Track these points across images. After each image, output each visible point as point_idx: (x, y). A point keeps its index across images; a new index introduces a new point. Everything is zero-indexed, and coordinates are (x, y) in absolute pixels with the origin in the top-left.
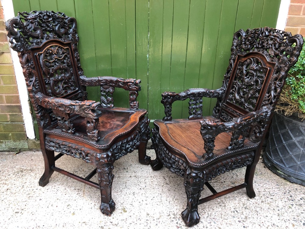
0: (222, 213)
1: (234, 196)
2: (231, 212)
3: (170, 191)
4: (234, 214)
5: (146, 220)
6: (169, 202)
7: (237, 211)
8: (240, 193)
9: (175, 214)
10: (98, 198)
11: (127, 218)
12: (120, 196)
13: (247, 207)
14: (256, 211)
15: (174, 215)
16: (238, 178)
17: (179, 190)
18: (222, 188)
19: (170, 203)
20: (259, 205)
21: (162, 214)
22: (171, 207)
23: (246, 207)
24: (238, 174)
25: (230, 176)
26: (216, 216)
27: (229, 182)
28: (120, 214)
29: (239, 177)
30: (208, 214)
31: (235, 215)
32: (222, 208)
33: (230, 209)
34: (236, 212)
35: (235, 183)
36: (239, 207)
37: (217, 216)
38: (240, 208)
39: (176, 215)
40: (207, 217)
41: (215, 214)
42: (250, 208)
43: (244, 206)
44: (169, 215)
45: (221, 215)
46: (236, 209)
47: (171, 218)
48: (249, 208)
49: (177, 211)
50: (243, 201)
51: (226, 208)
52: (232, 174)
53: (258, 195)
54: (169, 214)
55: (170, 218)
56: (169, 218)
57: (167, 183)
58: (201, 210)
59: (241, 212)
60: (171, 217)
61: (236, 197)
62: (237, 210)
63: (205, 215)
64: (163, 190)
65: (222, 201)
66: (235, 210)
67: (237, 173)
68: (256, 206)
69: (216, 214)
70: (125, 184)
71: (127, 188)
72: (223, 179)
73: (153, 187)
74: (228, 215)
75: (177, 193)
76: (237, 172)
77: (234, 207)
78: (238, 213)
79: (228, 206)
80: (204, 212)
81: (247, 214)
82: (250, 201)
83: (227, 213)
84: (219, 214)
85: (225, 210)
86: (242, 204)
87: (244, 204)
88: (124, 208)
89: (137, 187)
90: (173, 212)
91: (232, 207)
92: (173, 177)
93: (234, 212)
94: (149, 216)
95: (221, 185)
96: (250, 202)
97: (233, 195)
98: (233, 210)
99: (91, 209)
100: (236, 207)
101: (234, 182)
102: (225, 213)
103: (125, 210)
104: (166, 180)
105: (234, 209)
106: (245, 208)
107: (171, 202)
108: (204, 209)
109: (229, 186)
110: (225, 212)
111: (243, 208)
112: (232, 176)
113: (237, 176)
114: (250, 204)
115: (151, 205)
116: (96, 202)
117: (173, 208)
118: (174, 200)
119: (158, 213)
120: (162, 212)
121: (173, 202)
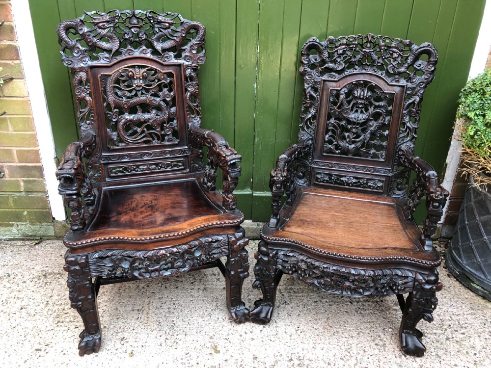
0: (381, 358)
2: (396, 357)
3: (290, 315)
4: (400, 360)
7: (405, 356)
9: (300, 358)
10: (172, 326)
11: (221, 364)
12: (208, 323)
14: (438, 355)
15: (300, 360)
17: (305, 314)
19: (292, 337)
20: (442, 345)
21: (279, 358)
22: (294, 344)
26: (369, 362)
28: (209, 357)
30: (357, 359)
31: (403, 362)
32: (379, 350)
33: (394, 352)
37: (372, 363)
39: (303, 360)
40: (356, 365)
41: (368, 360)
44: (291, 360)
45: (379, 362)
47: (295, 366)
51: (387, 349)
53: (439, 326)
54: (290, 358)
55: (293, 366)
56: (291, 365)
57: (285, 302)
58: (345, 351)
68: (437, 346)
74: (390, 362)
75: (302, 320)
80: (349, 354)
85: (385, 353)
88: (216, 344)
90: (297, 355)
92: (294, 290)
94: (258, 360)
99: (161, 345)
102: (386, 358)
103: (216, 350)
104: (283, 295)
108: (349, 351)
114: (428, 343)
115: (261, 340)
116: (167, 333)
117: (296, 347)
118: (299, 332)
119: (271, 356)
120: (279, 354)
121: (297, 336)
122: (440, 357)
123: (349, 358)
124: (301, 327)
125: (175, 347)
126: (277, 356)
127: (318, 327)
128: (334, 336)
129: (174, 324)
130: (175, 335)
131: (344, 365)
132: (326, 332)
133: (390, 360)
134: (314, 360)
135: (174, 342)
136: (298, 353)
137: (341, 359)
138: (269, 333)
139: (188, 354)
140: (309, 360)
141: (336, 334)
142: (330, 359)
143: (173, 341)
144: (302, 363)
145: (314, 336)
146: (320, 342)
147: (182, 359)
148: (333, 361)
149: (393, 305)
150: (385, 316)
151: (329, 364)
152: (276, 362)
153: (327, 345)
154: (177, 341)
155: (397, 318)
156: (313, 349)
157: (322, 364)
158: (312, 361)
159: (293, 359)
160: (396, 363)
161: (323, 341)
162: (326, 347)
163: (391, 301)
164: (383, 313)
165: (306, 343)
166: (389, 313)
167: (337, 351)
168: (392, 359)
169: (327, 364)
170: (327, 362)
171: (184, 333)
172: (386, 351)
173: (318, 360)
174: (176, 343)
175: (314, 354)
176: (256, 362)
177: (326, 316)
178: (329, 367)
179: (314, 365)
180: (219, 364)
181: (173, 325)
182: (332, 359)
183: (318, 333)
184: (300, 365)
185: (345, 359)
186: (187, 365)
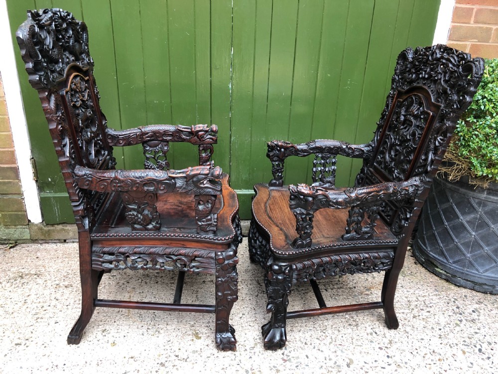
2: (368, 334)
4: (372, 337)
7: (376, 333)
10: (153, 317)
14: (406, 330)
16: (375, 281)
18: (350, 297)
20: (410, 322)
21: (258, 340)
27: (362, 288)
28: (191, 343)
29: (376, 279)
30: (331, 339)
32: (352, 329)
33: (365, 330)
34: (374, 334)
35: (372, 289)
40: (330, 343)
41: (341, 338)
45: (352, 339)
46: (374, 330)
53: (407, 306)
57: (263, 292)
58: (320, 332)
59: (383, 333)
62: (377, 330)
64: (257, 302)
68: (405, 323)
69: (344, 338)
80: (324, 334)
81: (392, 337)
83: (361, 335)
88: (197, 332)
91: (368, 326)
93: (371, 334)
95: (349, 292)
98: (369, 331)
100: (374, 326)
101: (370, 288)
103: (198, 336)
104: (261, 286)
108: (324, 331)
109: (362, 294)
112: (366, 278)
116: (149, 324)
122: (408, 333)
123: (324, 338)
125: (157, 336)
129: (156, 315)
130: (157, 325)
133: (362, 337)
134: (292, 341)
137: (318, 339)
139: (170, 341)
142: (307, 340)
143: (155, 330)
147: (164, 346)
149: (365, 290)
150: (357, 300)
154: (158, 330)
162: (303, 329)
163: (363, 287)
166: (362, 298)
168: (364, 337)
170: (304, 342)
171: (165, 322)
172: (359, 329)
174: (157, 332)
180: (201, 349)
182: (309, 339)
186: (169, 351)
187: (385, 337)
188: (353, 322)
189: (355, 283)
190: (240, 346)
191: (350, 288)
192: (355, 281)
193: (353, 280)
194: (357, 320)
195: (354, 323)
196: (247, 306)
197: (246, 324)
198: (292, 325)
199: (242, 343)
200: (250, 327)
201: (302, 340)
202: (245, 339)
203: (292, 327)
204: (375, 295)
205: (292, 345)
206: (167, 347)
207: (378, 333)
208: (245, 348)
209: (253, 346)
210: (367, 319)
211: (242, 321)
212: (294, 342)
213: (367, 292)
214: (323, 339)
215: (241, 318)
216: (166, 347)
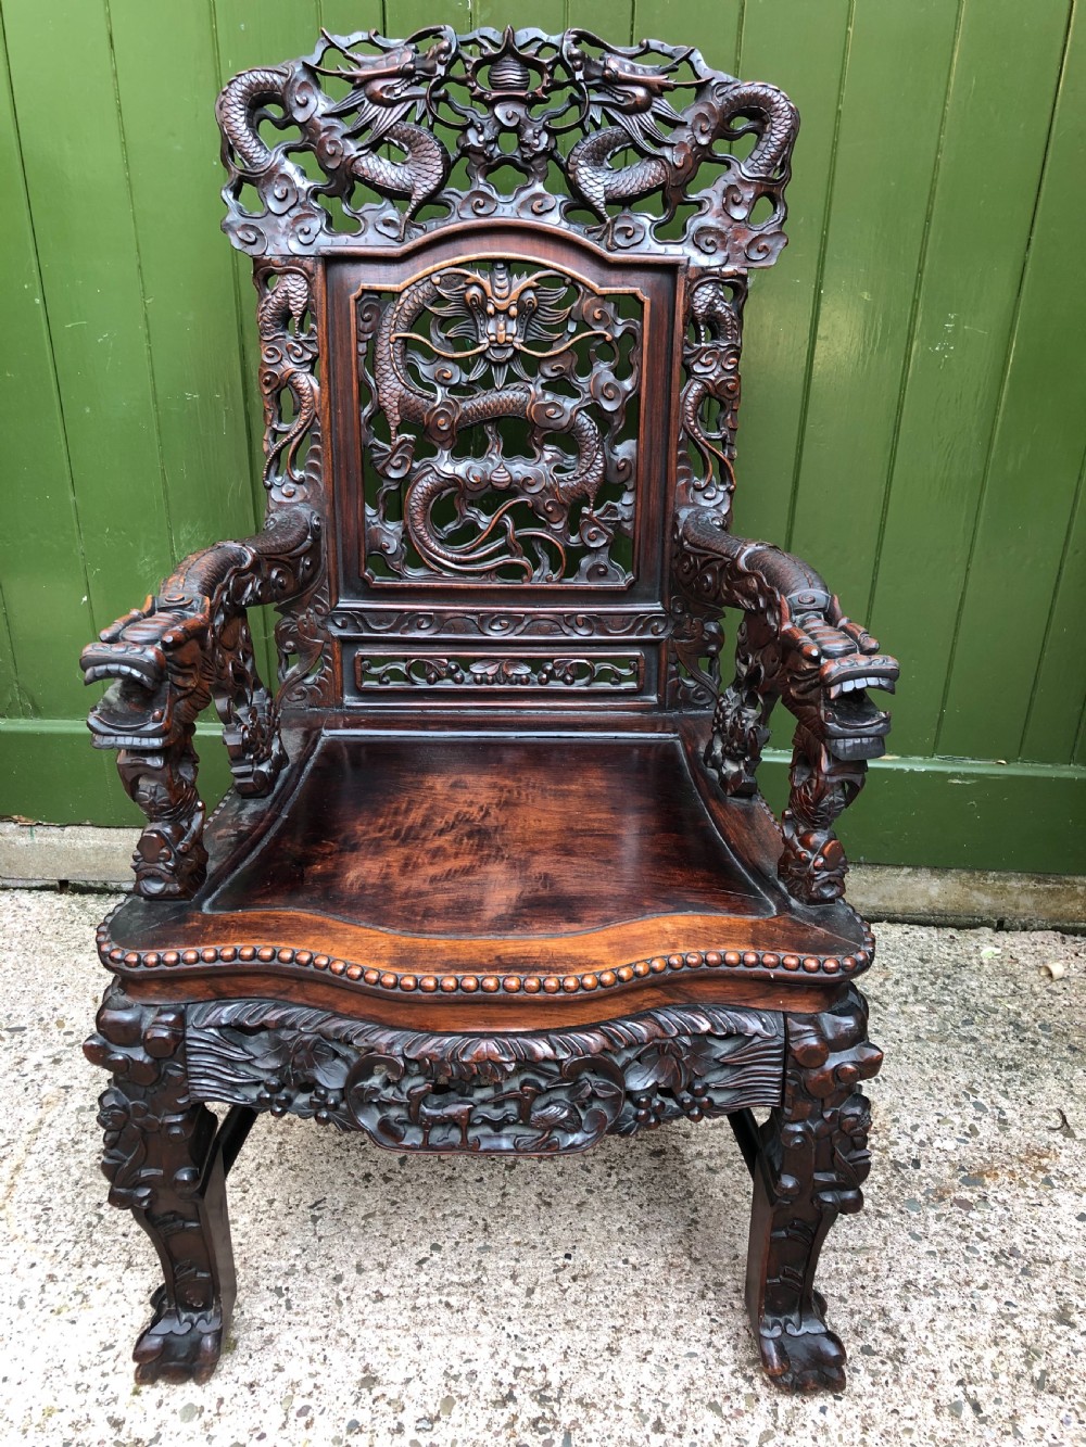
0: (874, 1411)
1: (968, 1284)
2: (938, 1411)
3: (549, 1204)
4: (955, 1425)
5: (344, 1426)
6: (530, 1292)
7: (977, 1408)
8: (1012, 1262)
9: (548, 1393)
10: (89, 1225)
11: (226, 1401)
13: (1053, 1377)
15: (543, 1400)
16: (1006, 1142)
17: (608, 1200)
18: (890, 1210)
19: (537, 1298)
21: (464, 1387)
22: (534, 1328)
23: (1044, 1373)
24: (1010, 1115)
25: (957, 1120)
26: (825, 1430)
27: (947, 1171)
29: (1013, 1131)
30: (775, 1413)
31: (961, 1436)
32: (874, 1374)
33: (932, 1387)
34: (967, 1410)
35: (987, 1181)
36: (995, 1376)
38: (1003, 1379)
39: (557, 1400)
41: (819, 1417)
42: (1069, 1383)
43: (1029, 1364)
44: (510, 1397)
45: (865, 1429)
46: (970, 1389)
47: (517, 1427)
48: (1060, 1384)
49: (565, 1369)
50: (1028, 1324)
51: (905, 1372)
52: (971, 1110)
54: (505, 1391)
55: (510, 1425)
56: (504, 1420)
58: (733, 1373)
59: (1006, 1411)
60: (515, 1417)
61: (985, 1287)
62: (981, 1392)
63: (748, 1417)
64: (504, 1195)
65: (884, 1313)
66: (962, 1397)
67: (1004, 1103)
70: (279, 1139)
71: (287, 1165)
72: (904, 1143)
73: (448, 1172)
74: (909, 1431)
75: (589, 1224)
76: (1005, 1094)
77: (962, 1373)
78: (983, 1421)
79: (923, 1360)
81: (1047, 1435)
82: (1073, 1325)
83: (907, 1411)
84: (851, 1415)
85: (896, 1389)
86: (1019, 1351)
87: (1030, 1354)
89: (350, 1163)
90: (539, 1377)
91: (944, 1367)
93: (955, 1409)
94: (377, 1391)
95: (888, 1183)
96: (1073, 1334)
97: (963, 1275)
98: (949, 1391)
99: (21, 1304)
100: (975, 1371)
101: (981, 1173)
102: (895, 1411)
105: (960, 1383)
106: (1039, 1384)
107: (538, 1290)
109: (941, 1199)
110: (891, 1407)
111: (1026, 1385)
112: (970, 1121)
113: (1003, 1124)
115: (410, 1304)
116: (62, 1254)
117: (542, 1339)
118: (565, 1276)
119: (434, 1378)
120: (466, 1369)
121: (554, 1292)
123: (743, 1406)
124: (581, 1256)
125: (70, 1316)
126: (456, 1378)
127: (645, 1259)
128: (704, 1305)
129: (101, 1217)
130: (87, 1265)
131: (718, 1436)
132: (673, 1281)
133: (910, 1424)
134: (602, 1405)
135: (76, 1293)
136: (544, 1369)
137: (714, 1407)
138: (447, 1275)
139: (112, 1347)
140: (580, 1401)
141: (711, 1295)
142: (665, 1406)
143: (73, 1287)
144: (548, 1415)
145: (620, 1296)
146: (640, 1323)
147: (83, 1369)
148: (677, 1414)
149: (956, 1181)
150: (919, 1229)
151: (658, 1427)
152: (448, 1403)
153: (667, 1343)
154: (86, 1289)
155: (966, 1239)
156: (606, 1355)
157: (629, 1427)
158: (592, 1411)
159: (516, 1393)
160: (932, 1438)
161: (654, 1321)
162: (659, 1347)
163: (952, 1165)
164: (914, 1214)
165: (584, 1326)
166: (938, 1217)
167: (702, 1371)
168: (920, 1421)
169: (649, 1425)
170: (653, 1418)
171: (125, 1257)
172: (903, 1379)
173: (618, 1407)
174: (80, 1297)
175: (607, 1378)
176: (367, 1400)
177: (687, 1212)
178: (657, 1439)
179: (596, 1427)
180: (221, 1401)
181: (95, 1220)
182: (677, 1403)
183: (638, 1285)
184: (541, 1425)
185: (726, 1411)
186: (94, 1394)
187: (1017, 1433)
188: (881, 1335)
189: (922, 1144)
190: (382, 1404)
191: (896, 1165)
192: (920, 1136)
193: (915, 1128)
194: (904, 1329)
195: (888, 1344)
196: (459, 1209)
197: (434, 1299)
198: (619, 1322)
199: (392, 1393)
200: (448, 1312)
201: (646, 1405)
202: (412, 1372)
203: (616, 1330)
204: (1000, 1211)
205: (597, 1425)
206: (92, 1377)
207: (988, 1409)
208: (401, 1417)
209: (433, 1411)
210: (948, 1327)
211: (423, 1278)
212: (612, 1412)
213: (966, 1195)
214: (739, 1412)
215: (421, 1262)
216: (87, 1378)
